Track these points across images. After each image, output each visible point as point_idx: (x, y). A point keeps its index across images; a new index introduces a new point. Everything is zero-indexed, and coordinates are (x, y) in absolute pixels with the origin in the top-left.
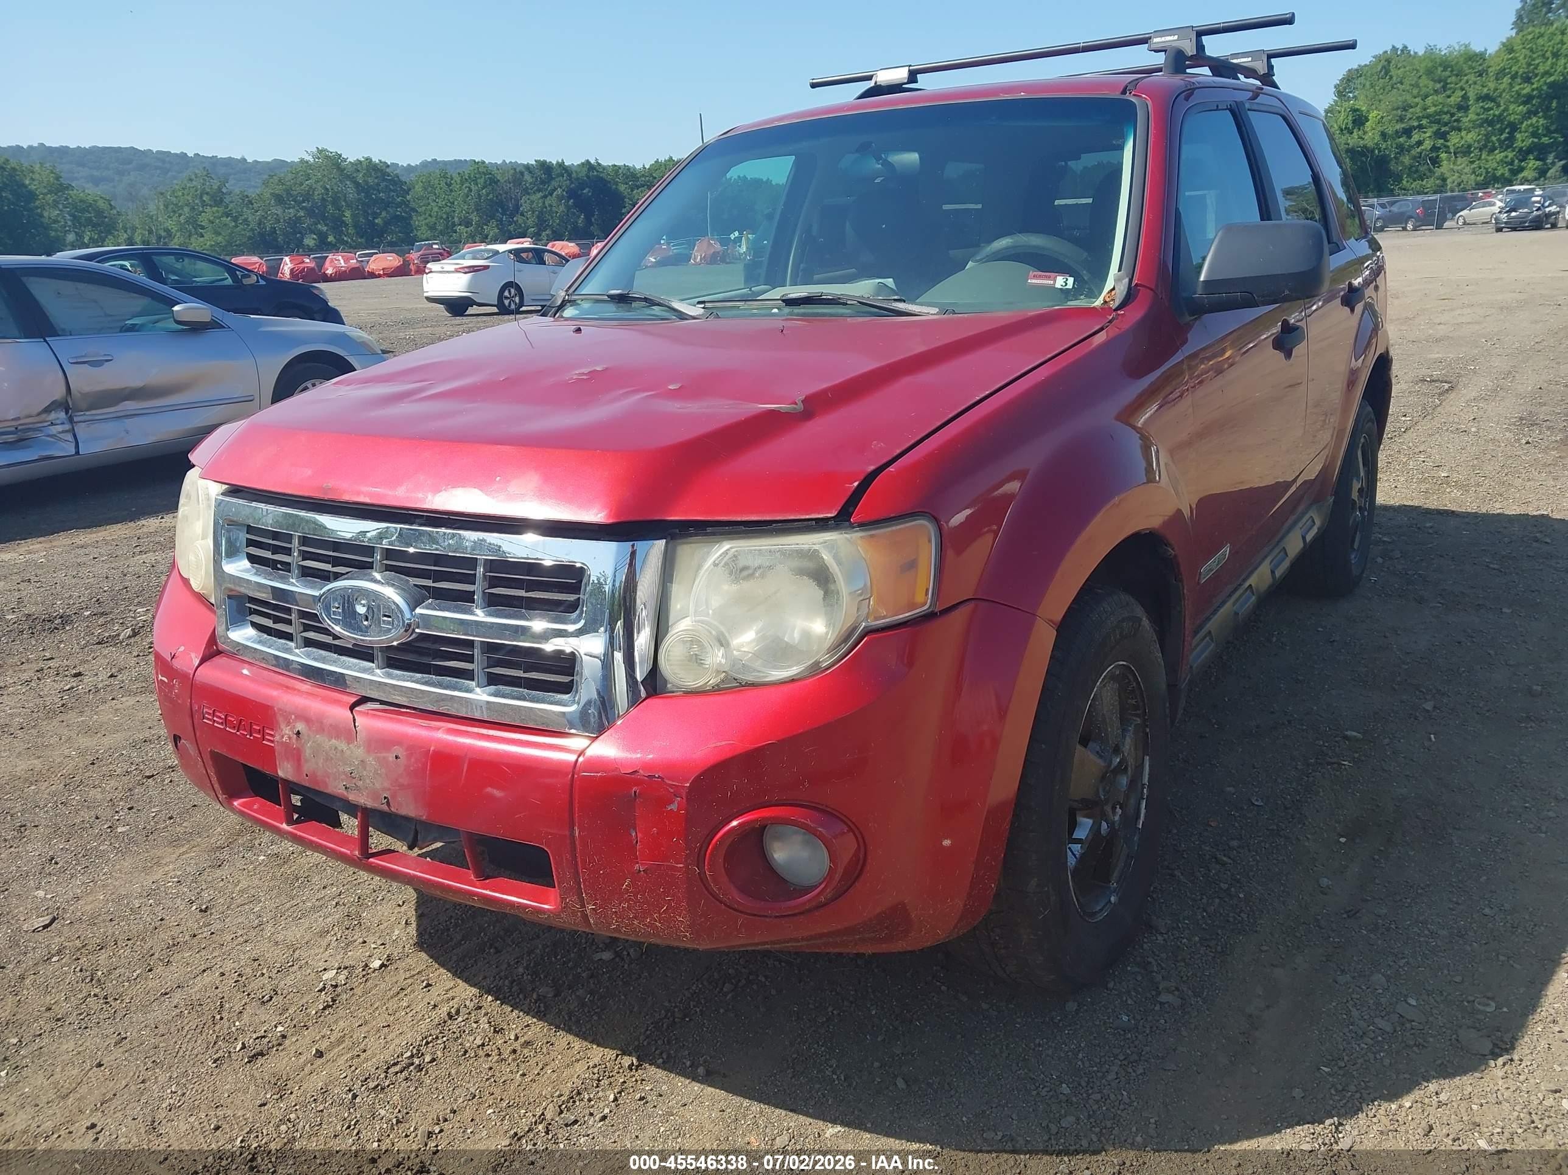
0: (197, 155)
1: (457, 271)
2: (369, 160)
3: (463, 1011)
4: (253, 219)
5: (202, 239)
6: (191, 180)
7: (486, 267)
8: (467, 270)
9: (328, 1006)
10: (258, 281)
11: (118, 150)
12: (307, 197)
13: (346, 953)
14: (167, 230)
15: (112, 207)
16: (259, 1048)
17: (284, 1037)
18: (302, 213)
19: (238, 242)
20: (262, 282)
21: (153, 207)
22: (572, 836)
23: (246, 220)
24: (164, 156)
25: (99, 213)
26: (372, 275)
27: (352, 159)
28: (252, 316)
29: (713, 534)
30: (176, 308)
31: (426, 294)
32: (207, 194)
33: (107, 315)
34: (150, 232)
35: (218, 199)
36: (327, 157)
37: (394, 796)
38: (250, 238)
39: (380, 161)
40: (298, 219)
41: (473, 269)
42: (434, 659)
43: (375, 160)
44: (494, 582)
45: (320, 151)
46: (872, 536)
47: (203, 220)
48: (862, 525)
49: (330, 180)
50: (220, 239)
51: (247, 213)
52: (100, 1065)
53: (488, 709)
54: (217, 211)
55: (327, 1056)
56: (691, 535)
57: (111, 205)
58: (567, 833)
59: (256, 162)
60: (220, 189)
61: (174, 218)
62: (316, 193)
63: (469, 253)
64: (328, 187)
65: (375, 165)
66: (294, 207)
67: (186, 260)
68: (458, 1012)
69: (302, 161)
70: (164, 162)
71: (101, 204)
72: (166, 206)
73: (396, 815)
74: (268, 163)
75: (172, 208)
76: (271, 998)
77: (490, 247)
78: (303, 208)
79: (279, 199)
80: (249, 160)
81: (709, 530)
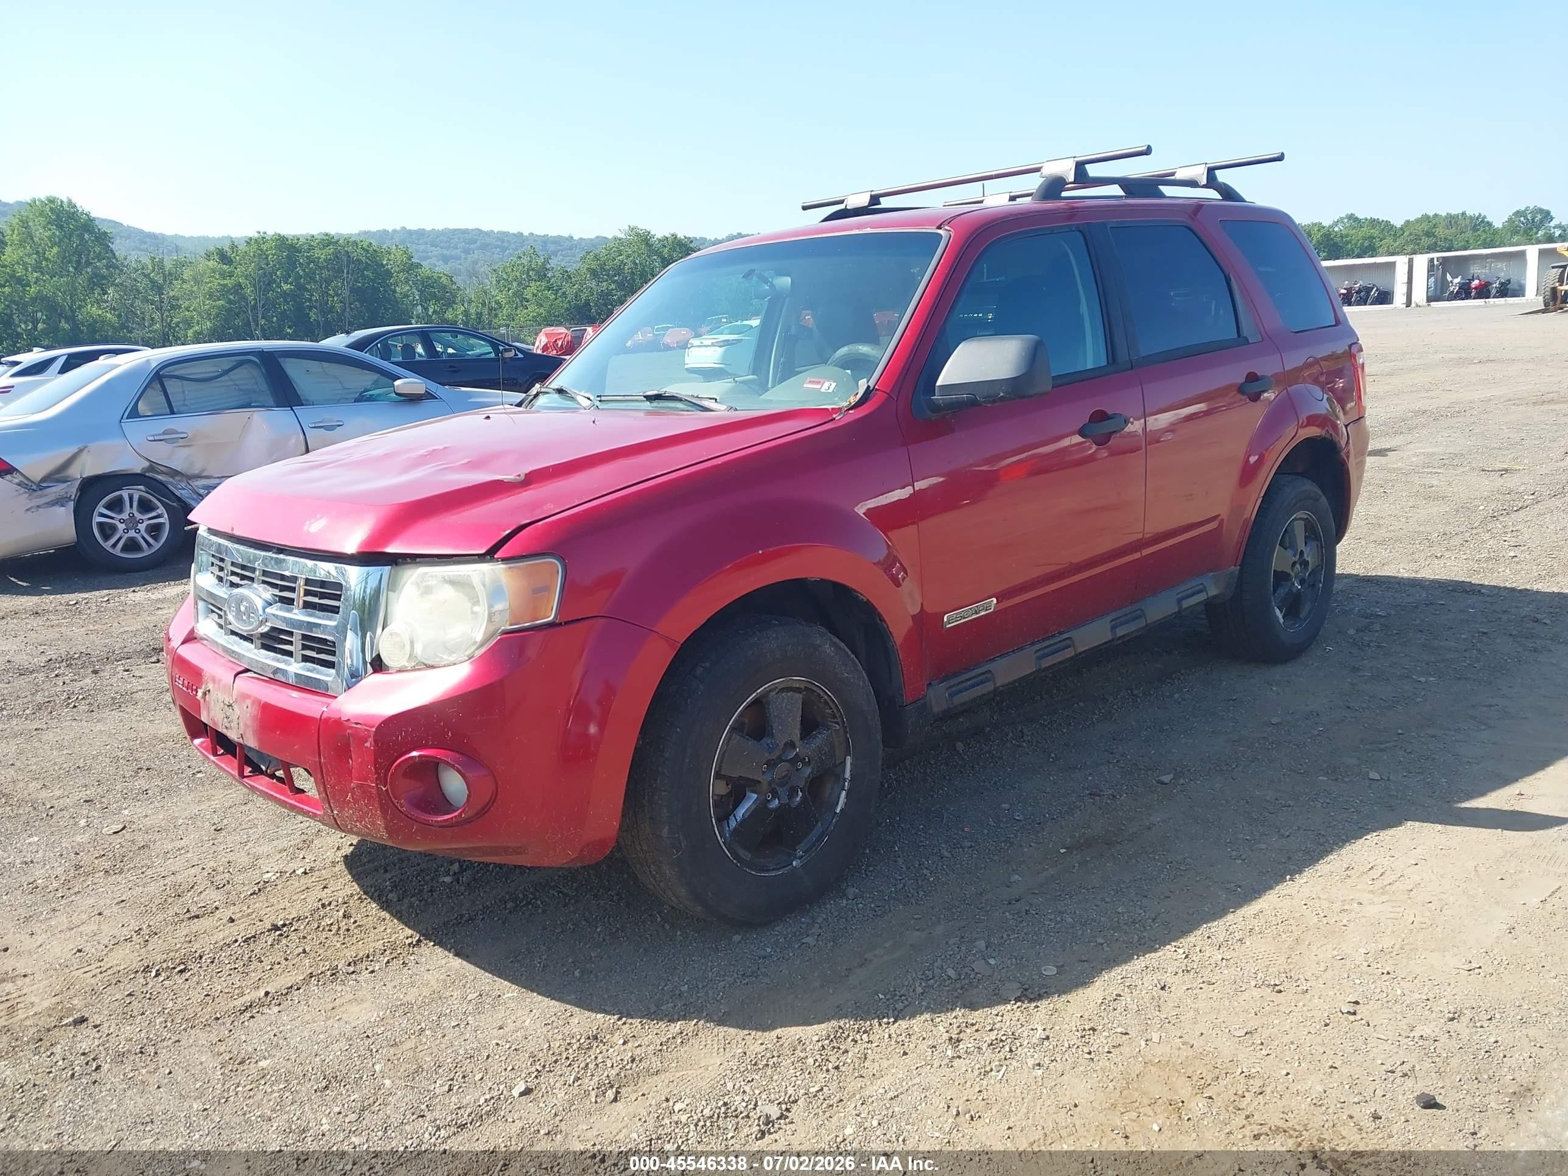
0: (531, 234)
1: (713, 345)
2: (674, 236)
3: (334, 903)
4: (570, 290)
5: (526, 311)
6: (520, 258)
7: (739, 341)
8: (722, 344)
9: (254, 893)
10: (516, 355)
11: (465, 232)
12: (619, 270)
13: (287, 864)
14: (497, 303)
15: (453, 283)
16: (197, 913)
17: (217, 908)
18: (613, 286)
19: (557, 313)
20: (520, 356)
21: (490, 282)
22: (320, 762)
23: (564, 293)
24: (503, 236)
25: (444, 288)
26: (668, 348)
27: (659, 235)
28: (463, 389)
29: (420, 563)
30: (397, 383)
31: (686, 366)
32: (533, 270)
33: (344, 388)
34: (484, 304)
35: (542, 274)
36: (638, 235)
37: (245, 732)
38: (567, 309)
39: (685, 237)
40: (610, 293)
41: (727, 343)
42: (279, 644)
43: (681, 235)
44: (307, 593)
45: (632, 229)
46: (510, 568)
47: (528, 294)
48: (504, 560)
49: (639, 255)
50: (542, 310)
51: (567, 288)
52: (100, 914)
53: (296, 677)
54: (541, 286)
55: (236, 923)
56: (407, 563)
57: (451, 280)
58: (317, 759)
59: (581, 239)
60: (544, 264)
61: (504, 292)
62: (626, 267)
63: (727, 328)
64: (638, 262)
65: (680, 241)
66: (607, 281)
67: (460, 337)
68: (330, 904)
69: (615, 238)
70: (503, 241)
71: (444, 280)
72: (498, 282)
73: (246, 746)
74: (591, 240)
75: (502, 283)
76: (224, 885)
77: (745, 322)
78: (614, 282)
79: (594, 273)
80: (576, 238)
81: (418, 560)
